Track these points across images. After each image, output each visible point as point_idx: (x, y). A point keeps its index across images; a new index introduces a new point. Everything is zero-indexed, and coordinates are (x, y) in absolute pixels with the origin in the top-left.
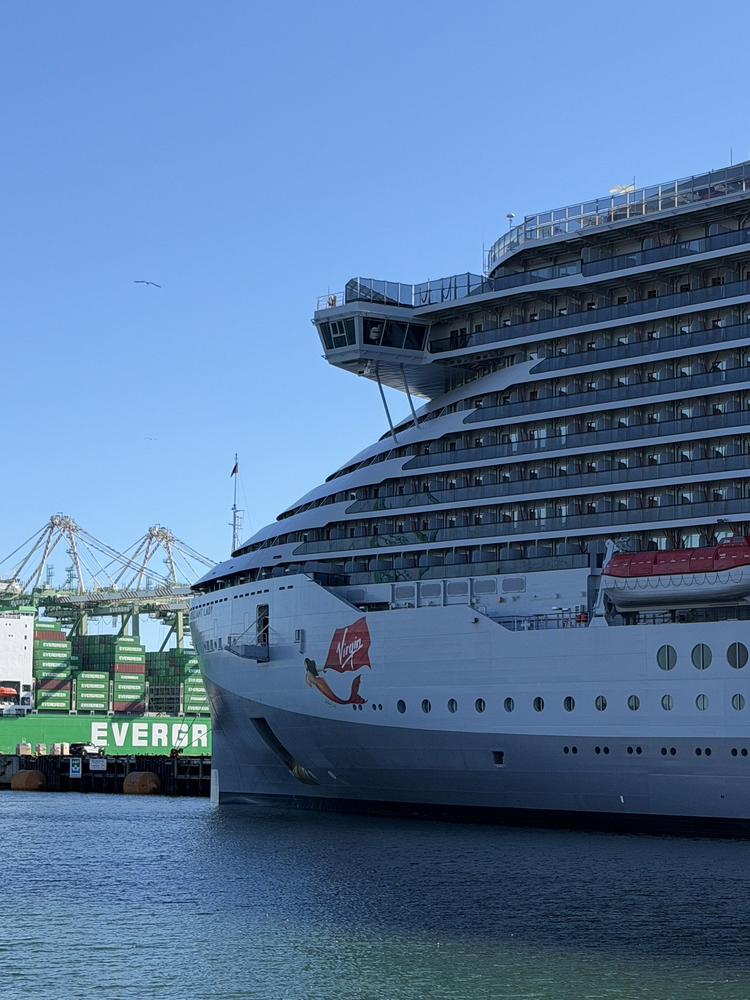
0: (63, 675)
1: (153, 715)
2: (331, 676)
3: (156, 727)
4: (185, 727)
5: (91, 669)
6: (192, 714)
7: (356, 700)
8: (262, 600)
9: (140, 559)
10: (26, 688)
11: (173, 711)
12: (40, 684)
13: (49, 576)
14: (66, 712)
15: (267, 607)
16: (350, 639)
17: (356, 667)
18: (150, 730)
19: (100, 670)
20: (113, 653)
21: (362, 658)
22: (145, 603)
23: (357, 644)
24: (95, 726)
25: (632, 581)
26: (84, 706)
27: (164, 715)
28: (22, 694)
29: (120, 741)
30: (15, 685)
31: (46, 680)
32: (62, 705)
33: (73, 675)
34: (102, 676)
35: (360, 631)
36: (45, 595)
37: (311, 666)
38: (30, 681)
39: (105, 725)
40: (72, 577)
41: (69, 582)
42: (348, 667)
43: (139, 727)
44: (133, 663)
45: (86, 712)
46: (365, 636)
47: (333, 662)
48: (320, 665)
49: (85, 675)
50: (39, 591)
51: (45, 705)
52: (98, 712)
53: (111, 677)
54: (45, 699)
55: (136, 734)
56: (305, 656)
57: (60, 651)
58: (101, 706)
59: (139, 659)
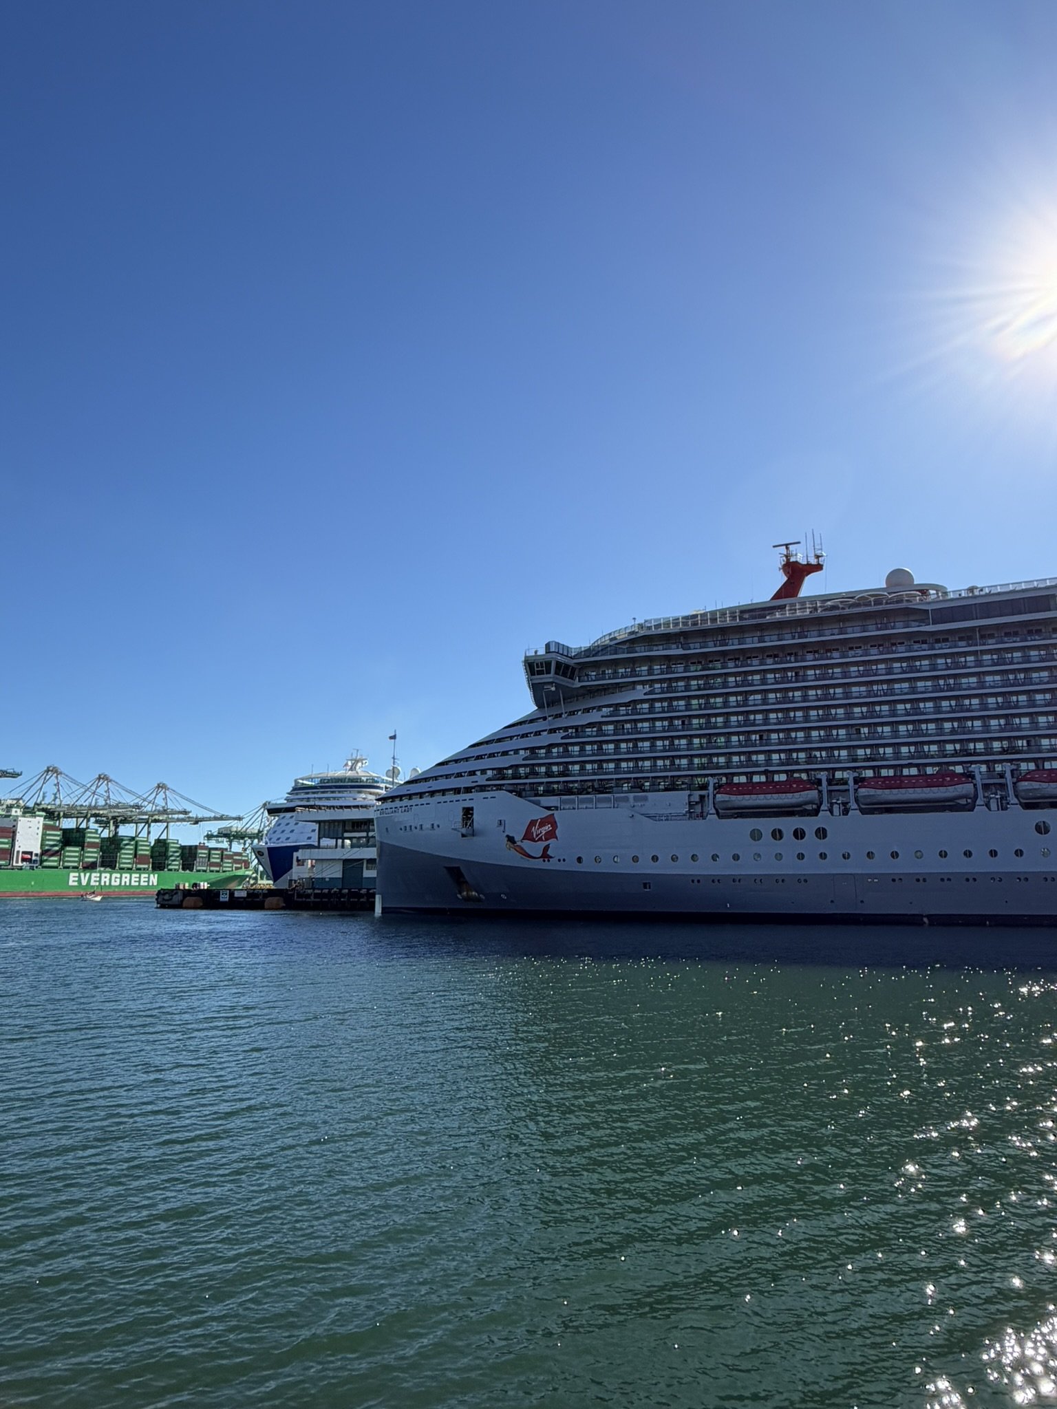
0: (57, 848)
1: (102, 869)
2: (527, 845)
3: (103, 875)
4: (118, 875)
5: (70, 845)
6: (123, 869)
7: (545, 856)
8: (468, 804)
9: (94, 788)
10: (36, 855)
11: (113, 867)
12: (44, 852)
13: (44, 797)
14: (56, 867)
15: (472, 809)
16: (542, 824)
17: (546, 840)
18: (100, 877)
19: (75, 845)
20: (84, 837)
21: (551, 835)
22: (94, 812)
23: (548, 828)
24: (72, 875)
25: (740, 797)
26: (66, 864)
27: (108, 869)
28: (34, 858)
29: (84, 882)
30: (31, 853)
31: (48, 850)
32: (55, 864)
33: (62, 849)
34: (77, 849)
35: (550, 820)
36: (41, 807)
37: (511, 839)
38: (39, 851)
39: (77, 874)
40: (56, 798)
41: (54, 800)
42: (540, 839)
43: (95, 876)
44: (94, 843)
45: (68, 867)
46: (554, 825)
47: (528, 836)
48: (518, 838)
49: (68, 848)
50: (38, 805)
51: (46, 864)
52: (74, 867)
53: (83, 849)
54: (46, 860)
55: (93, 879)
56: (506, 834)
57: (56, 836)
58: (76, 864)
59: (97, 840)
